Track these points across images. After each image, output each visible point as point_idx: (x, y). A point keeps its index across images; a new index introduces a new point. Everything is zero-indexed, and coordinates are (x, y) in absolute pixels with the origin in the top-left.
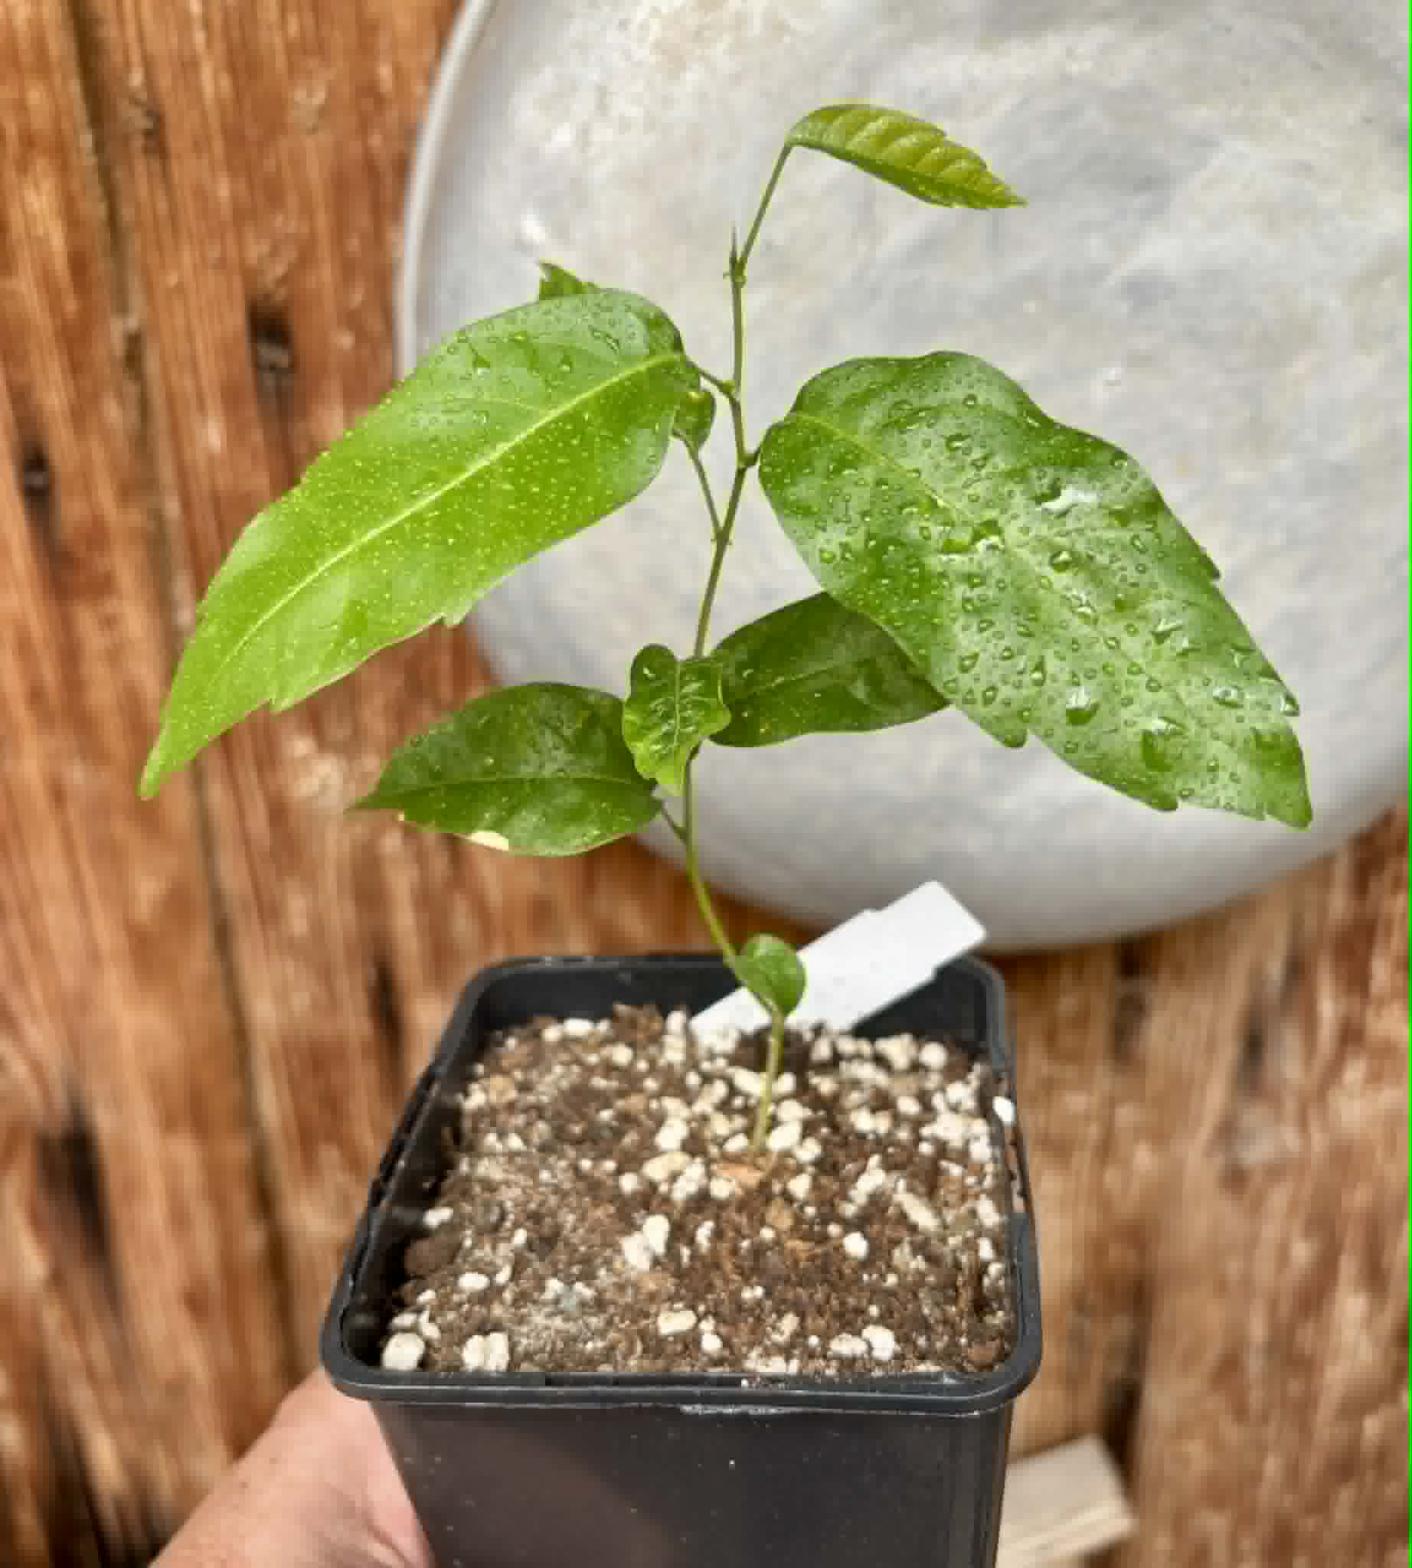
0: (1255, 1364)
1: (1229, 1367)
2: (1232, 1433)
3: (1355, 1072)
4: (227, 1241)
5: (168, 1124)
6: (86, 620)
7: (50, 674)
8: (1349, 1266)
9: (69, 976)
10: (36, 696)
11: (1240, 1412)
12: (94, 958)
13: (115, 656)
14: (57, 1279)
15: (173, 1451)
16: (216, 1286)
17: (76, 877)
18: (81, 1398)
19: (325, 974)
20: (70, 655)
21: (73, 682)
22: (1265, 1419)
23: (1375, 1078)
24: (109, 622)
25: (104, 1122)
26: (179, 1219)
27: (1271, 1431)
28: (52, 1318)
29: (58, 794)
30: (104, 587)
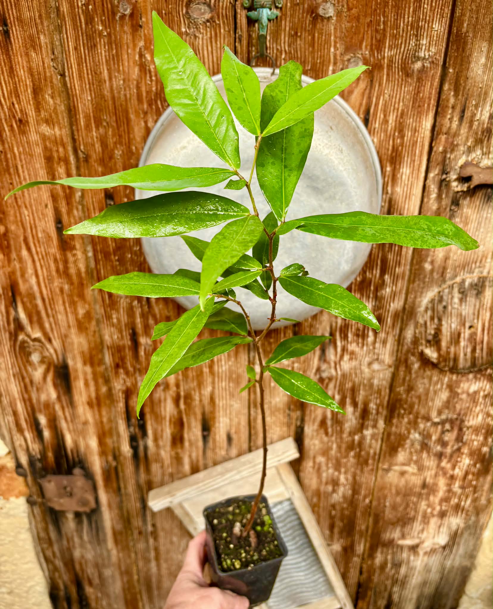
0: (329, 423)
1: (323, 423)
2: (325, 439)
3: (346, 357)
4: (97, 390)
5: (85, 363)
6: (69, 255)
7: (61, 267)
8: (348, 400)
9: (63, 331)
10: (58, 271)
11: (327, 434)
12: (69, 327)
13: (75, 262)
14: (59, 398)
15: (84, 438)
16: (94, 401)
17: (65, 309)
18: (63, 425)
19: (121, 331)
20: (66, 262)
21: (66, 268)
22: (332, 435)
23: (351, 359)
24: (74, 255)
25: (70, 362)
26: (86, 384)
27: (333, 438)
28: (57, 407)
29: (62, 290)
30: (74, 248)
